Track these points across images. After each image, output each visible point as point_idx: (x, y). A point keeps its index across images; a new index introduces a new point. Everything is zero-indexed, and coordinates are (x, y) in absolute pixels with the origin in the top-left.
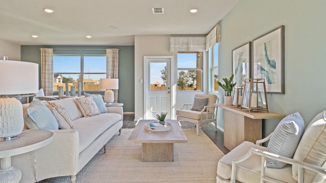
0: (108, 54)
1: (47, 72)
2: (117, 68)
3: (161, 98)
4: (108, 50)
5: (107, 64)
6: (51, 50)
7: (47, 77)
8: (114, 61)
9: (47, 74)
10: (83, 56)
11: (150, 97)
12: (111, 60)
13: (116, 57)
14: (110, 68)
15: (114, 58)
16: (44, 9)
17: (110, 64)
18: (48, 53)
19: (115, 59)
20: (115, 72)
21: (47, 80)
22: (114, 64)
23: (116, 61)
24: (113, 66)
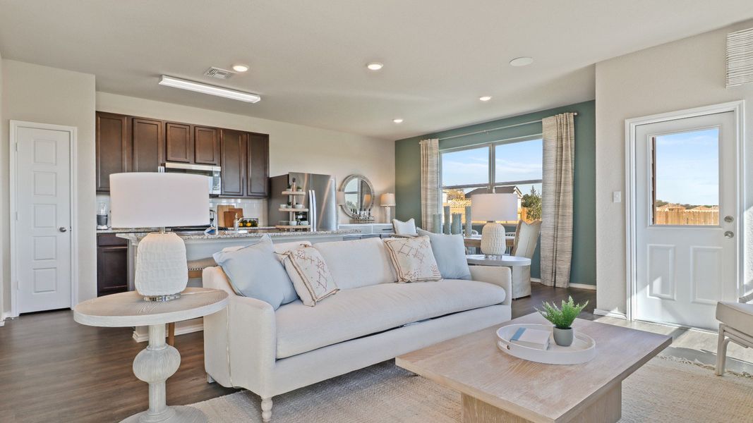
0: (545, 132)
1: (429, 186)
2: (570, 165)
3: (696, 251)
4: (548, 122)
5: (544, 157)
6: (435, 142)
7: (429, 197)
8: (562, 148)
9: (429, 191)
10: (494, 145)
11: (652, 249)
12: (553, 144)
13: (567, 136)
14: (552, 166)
15: (560, 139)
16: (367, 65)
17: (553, 154)
18: (431, 148)
19: (564, 142)
20: (563, 176)
21: (429, 202)
22: (562, 155)
23: (567, 147)
24: (560, 161)
